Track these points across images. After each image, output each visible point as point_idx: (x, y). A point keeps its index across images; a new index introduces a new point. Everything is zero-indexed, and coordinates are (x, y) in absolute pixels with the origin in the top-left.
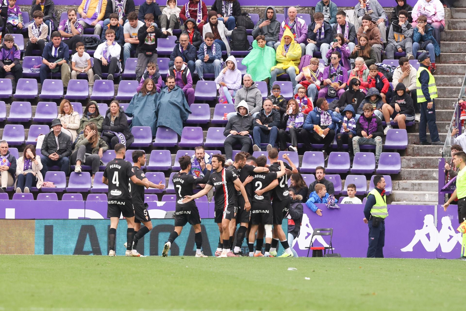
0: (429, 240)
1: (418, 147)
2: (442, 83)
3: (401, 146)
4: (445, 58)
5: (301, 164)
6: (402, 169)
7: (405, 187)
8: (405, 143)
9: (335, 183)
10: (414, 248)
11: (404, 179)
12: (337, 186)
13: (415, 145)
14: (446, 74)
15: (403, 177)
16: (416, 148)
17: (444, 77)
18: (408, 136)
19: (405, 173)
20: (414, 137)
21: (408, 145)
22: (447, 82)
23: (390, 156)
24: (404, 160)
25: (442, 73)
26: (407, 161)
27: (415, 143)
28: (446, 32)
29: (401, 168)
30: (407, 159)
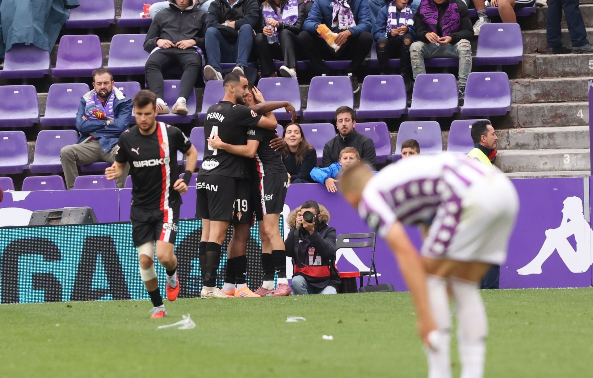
0: (575, 249)
1: (544, 59)
3: (510, 58)
5: (306, 104)
6: (515, 105)
7: (521, 142)
8: (517, 52)
9: (376, 139)
10: (544, 266)
11: (519, 126)
12: (381, 145)
13: (539, 56)
15: (516, 120)
16: (541, 61)
18: (524, 36)
19: (521, 113)
20: (536, 39)
21: (523, 56)
23: (488, 79)
24: (517, 87)
26: (523, 89)
27: (537, 51)
29: (512, 102)
30: (522, 85)
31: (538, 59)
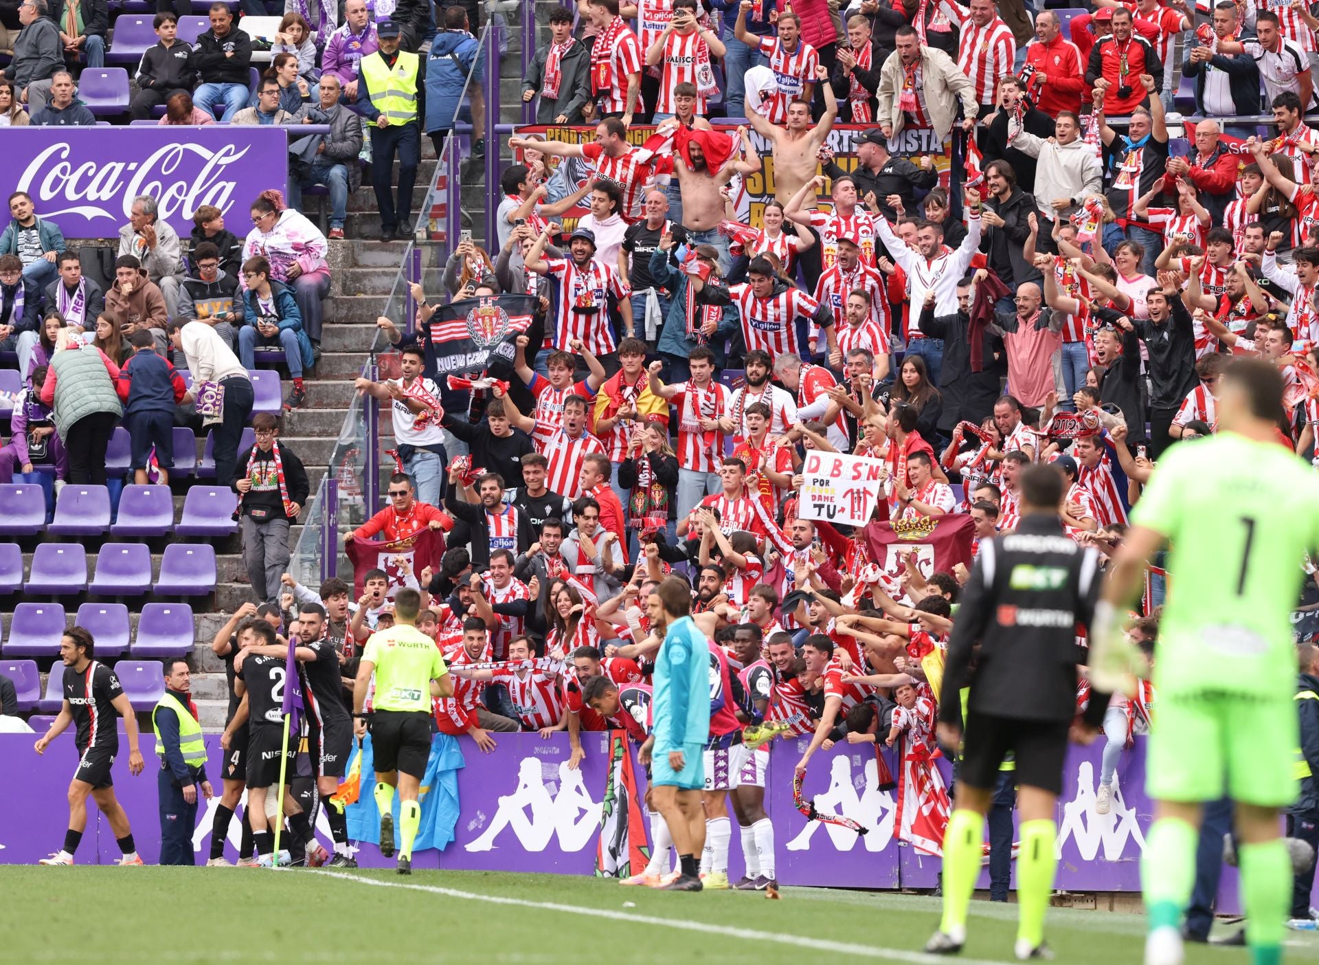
1: (242, 590)
2: (316, 429)
3: (198, 587)
4: (330, 365)
6: (199, 645)
7: (202, 690)
8: (208, 580)
11: (204, 671)
13: (235, 585)
14: (329, 406)
15: (200, 664)
16: (238, 592)
17: (321, 414)
18: (217, 561)
19: (206, 654)
20: (235, 566)
21: (216, 586)
22: (330, 424)
23: (167, 612)
24: (205, 623)
25: (320, 404)
26: (212, 626)
27: (236, 581)
28: (335, 301)
29: (195, 642)
30: (212, 621)
31: (235, 589)
